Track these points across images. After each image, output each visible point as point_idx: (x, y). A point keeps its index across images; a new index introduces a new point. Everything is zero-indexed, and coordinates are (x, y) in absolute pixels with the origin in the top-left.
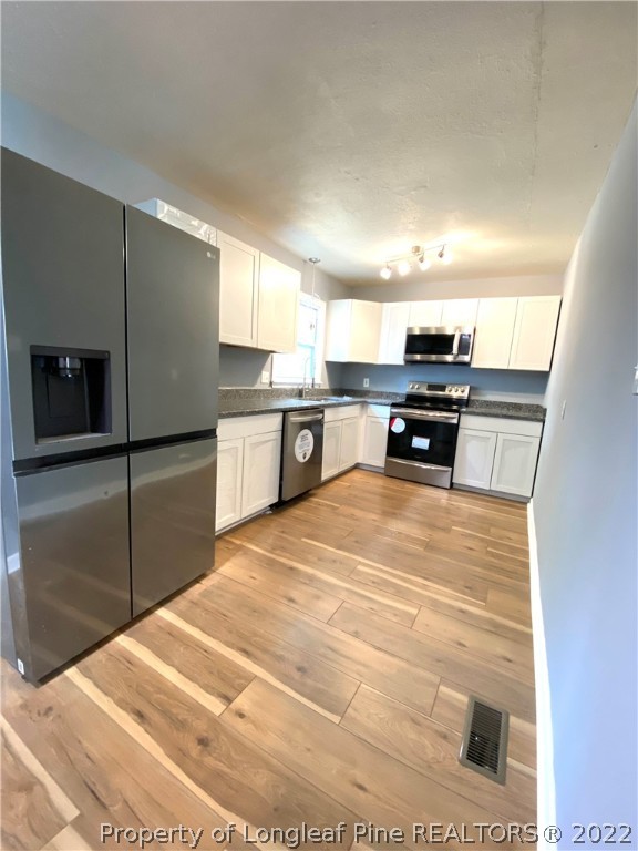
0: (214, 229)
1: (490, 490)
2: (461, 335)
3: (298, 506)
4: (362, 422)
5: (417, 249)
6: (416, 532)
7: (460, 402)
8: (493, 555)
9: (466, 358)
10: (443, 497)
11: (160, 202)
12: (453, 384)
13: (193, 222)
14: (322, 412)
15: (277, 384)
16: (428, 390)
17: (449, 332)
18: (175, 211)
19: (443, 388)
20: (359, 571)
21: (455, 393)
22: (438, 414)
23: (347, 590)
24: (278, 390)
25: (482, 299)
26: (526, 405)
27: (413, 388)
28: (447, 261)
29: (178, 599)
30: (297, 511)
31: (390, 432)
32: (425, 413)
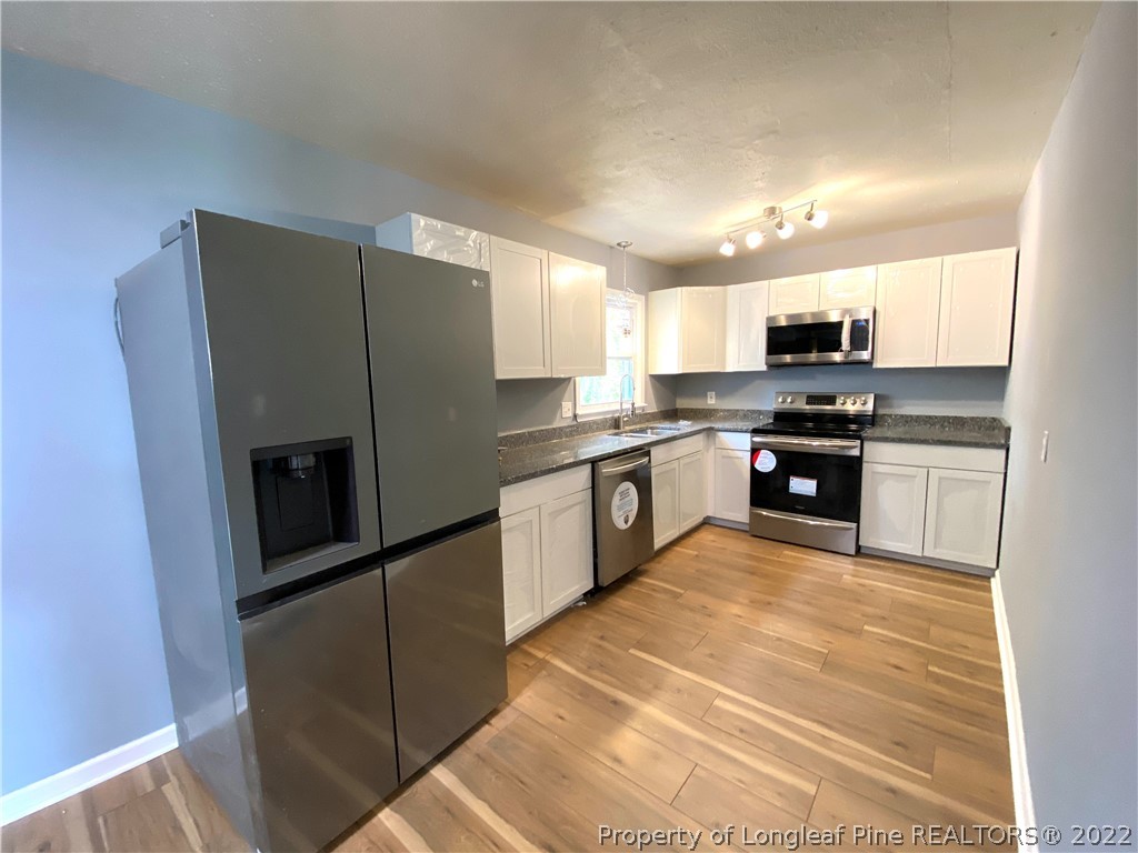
0: (485, 236)
1: (924, 557)
2: (854, 322)
3: (622, 592)
4: (710, 457)
5: (772, 211)
6: (807, 637)
7: (859, 419)
8: (938, 679)
9: (865, 355)
10: (845, 569)
11: (414, 216)
12: (848, 394)
13: (457, 233)
14: (648, 454)
15: (582, 416)
16: (807, 403)
17: (834, 318)
18: (434, 222)
19: (831, 400)
20: (718, 708)
21: (851, 407)
22: (827, 443)
23: (701, 744)
24: (584, 424)
25: (880, 266)
26: (972, 419)
27: (783, 402)
28: (819, 222)
29: (459, 751)
30: (621, 601)
31: (754, 471)
32: (806, 441)
